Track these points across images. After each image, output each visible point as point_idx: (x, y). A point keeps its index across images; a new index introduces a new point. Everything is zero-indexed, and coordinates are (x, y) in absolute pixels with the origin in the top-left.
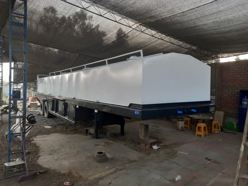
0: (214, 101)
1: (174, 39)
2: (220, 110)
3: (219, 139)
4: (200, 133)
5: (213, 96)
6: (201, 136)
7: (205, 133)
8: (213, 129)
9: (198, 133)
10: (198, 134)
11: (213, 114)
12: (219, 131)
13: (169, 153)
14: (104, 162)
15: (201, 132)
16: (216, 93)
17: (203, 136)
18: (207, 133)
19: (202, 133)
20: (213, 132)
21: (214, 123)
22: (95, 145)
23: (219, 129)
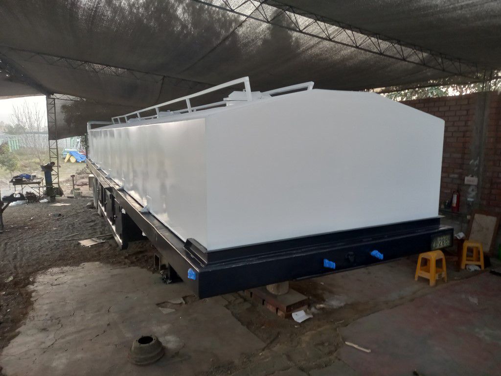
0: (473, 190)
1: (366, 36)
2: (488, 213)
3: (470, 298)
4: (425, 275)
5: (472, 176)
6: (427, 281)
7: (440, 275)
8: (464, 261)
9: (420, 273)
10: (420, 275)
11: (469, 221)
12: (480, 266)
13: (322, 344)
14: (149, 364)
15: (428, 271)
16: (481, 169)
17: (432, 283)
18: (444, 275)
19: (431, 275)
20: (463, 267)
21: (466, 245)
22: (158, 305)
23: (479, 260)
